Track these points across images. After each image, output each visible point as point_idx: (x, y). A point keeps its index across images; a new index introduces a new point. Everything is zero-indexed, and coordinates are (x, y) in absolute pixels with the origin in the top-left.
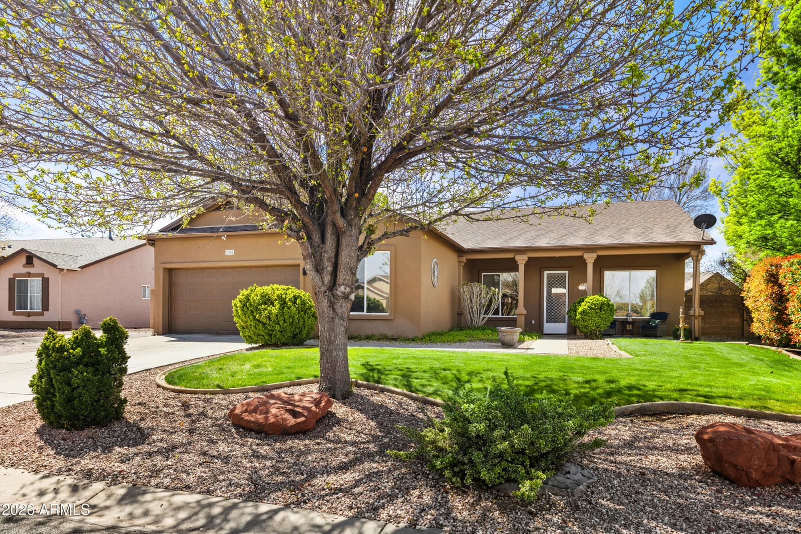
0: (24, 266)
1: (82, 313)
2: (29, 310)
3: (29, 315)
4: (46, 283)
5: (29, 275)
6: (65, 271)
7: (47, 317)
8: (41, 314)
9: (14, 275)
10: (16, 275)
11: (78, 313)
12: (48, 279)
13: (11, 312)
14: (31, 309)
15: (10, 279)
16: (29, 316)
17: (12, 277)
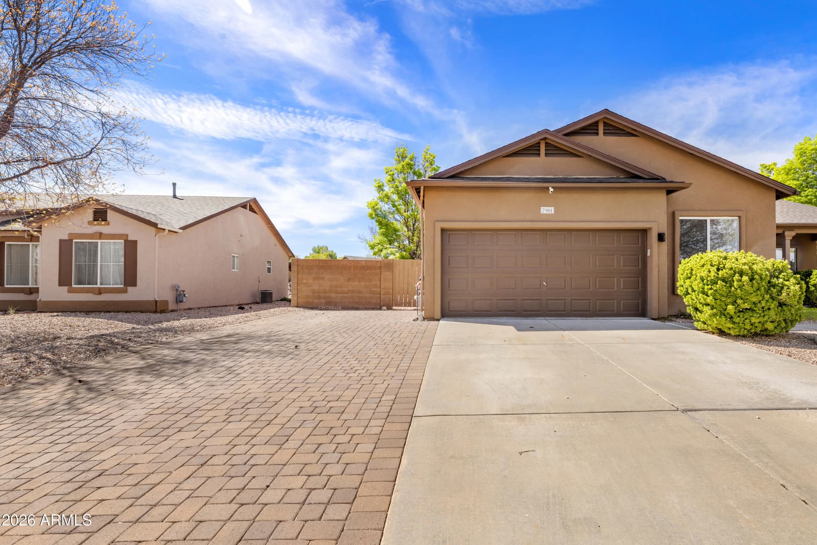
0: (90, 223)
1: (180, 289)
2: (99, 286)
3: (100, 292)
4: (131, 248)
5: (101, 235)
6: (167, 232)
7: (133, 294)
8: (124, 291)
9: (70, 234)
10: (72, 236)
11: (176, 289)
12: (135, 242)
13: (66, 288)
14: (101, 284)
15: (61, 242)
16: (100, 294)
17: (66, 238)
